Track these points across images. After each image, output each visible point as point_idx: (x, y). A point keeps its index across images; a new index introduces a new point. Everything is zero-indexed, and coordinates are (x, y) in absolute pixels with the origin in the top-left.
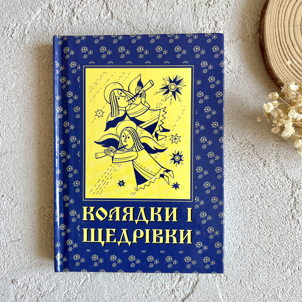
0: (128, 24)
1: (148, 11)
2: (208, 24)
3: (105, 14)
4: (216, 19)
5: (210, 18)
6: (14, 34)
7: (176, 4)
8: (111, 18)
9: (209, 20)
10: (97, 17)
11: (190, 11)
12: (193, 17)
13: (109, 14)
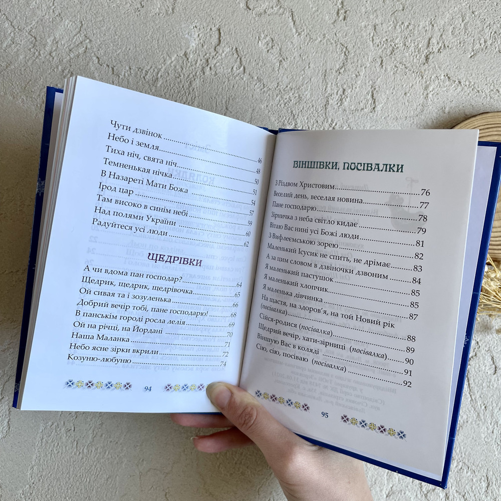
0: (259, 81)
1: (280, 71)
2: (336, 91)
3: (238, 68)
4: (345, 86)
5: (338, 85)
6: (147, 76)
7: (307, 67)
8: (243, 72)
9: (337, 87)
10: (230, 70)
11: (320, 76)
12: (323, 82)
13: (242, 68)
